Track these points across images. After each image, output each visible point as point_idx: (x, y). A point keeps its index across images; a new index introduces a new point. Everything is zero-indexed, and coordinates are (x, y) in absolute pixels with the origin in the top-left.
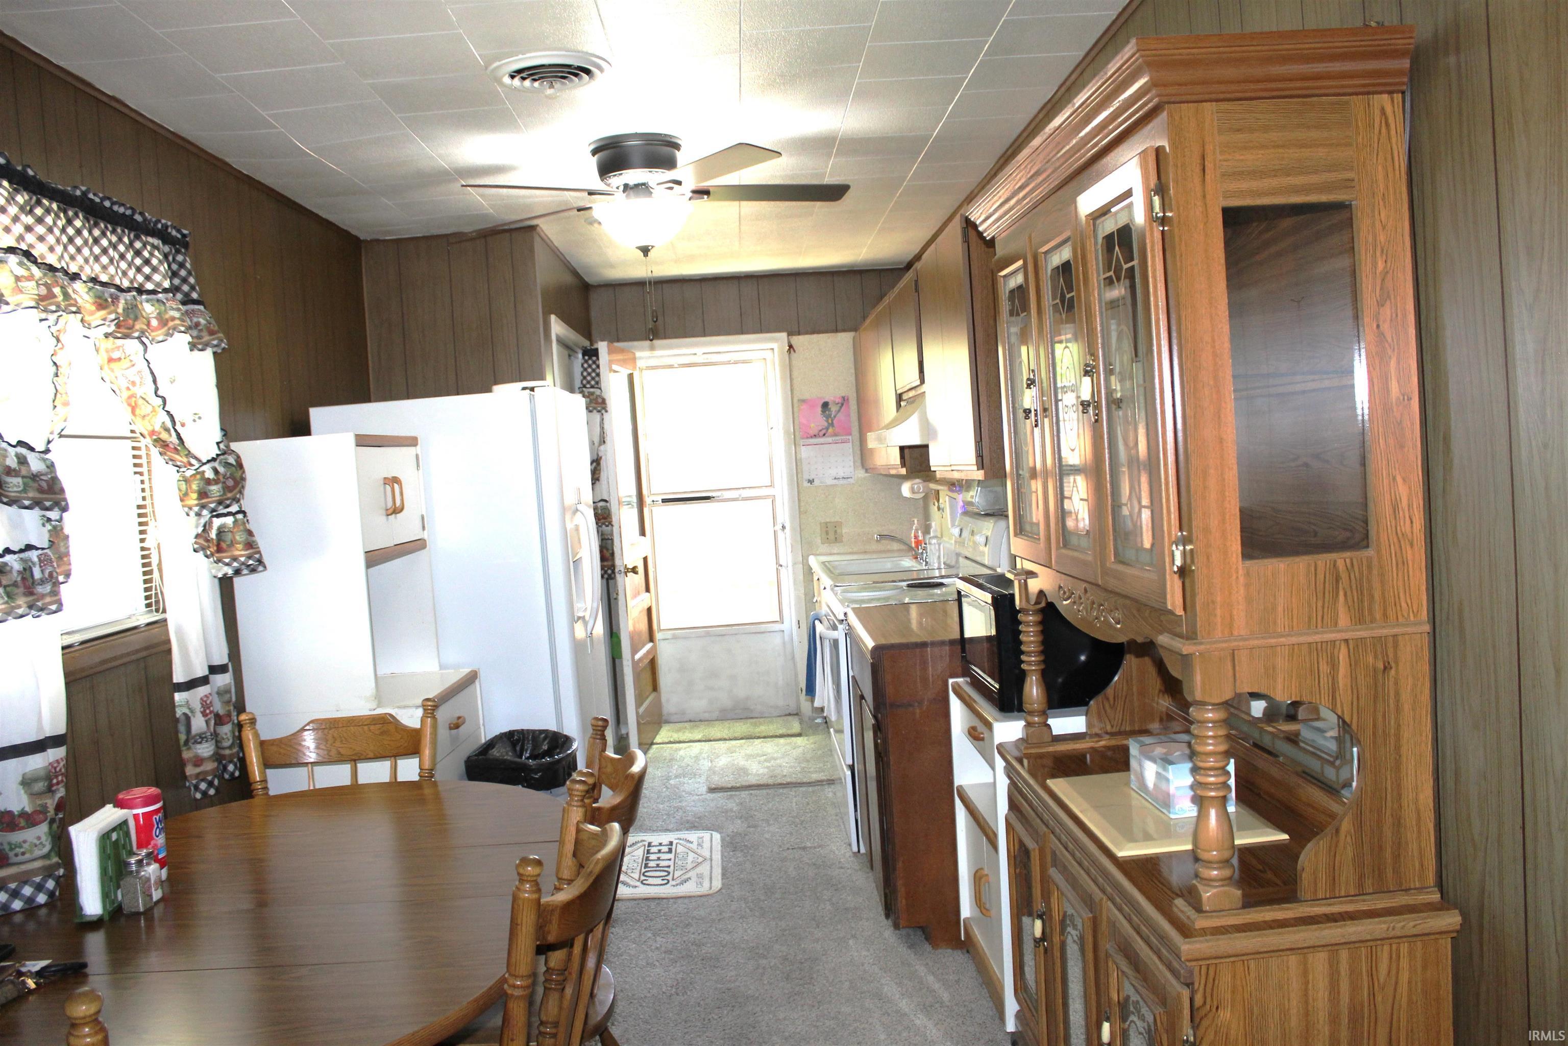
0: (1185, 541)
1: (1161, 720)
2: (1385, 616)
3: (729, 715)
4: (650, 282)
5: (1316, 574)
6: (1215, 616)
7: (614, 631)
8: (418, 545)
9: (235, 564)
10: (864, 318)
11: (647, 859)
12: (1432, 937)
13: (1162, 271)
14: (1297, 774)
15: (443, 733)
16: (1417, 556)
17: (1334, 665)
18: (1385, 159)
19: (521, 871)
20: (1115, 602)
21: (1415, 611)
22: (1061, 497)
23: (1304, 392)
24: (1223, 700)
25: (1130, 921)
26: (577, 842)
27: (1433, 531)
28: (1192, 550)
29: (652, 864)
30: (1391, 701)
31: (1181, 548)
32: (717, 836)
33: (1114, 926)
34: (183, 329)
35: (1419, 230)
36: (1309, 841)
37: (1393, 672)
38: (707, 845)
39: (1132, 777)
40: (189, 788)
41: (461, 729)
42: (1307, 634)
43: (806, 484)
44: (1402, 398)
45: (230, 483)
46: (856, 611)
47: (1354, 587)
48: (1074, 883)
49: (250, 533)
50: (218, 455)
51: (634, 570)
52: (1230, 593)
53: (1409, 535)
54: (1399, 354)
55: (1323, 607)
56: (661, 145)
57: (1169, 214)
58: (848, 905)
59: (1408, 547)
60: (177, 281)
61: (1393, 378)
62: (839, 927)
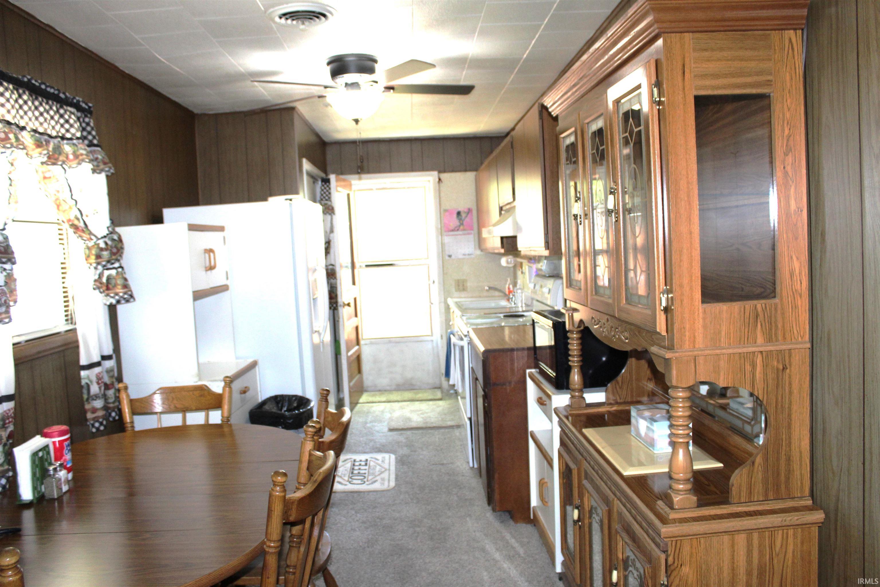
0: (668, 292)
1: (649, 396)
2: (784, 338)
3: (400, 388)
4: (359, 142)
5: (744, 313)
6: (685, 336)
7: (337, 339)
8: (224, 288)
9: (117, 297)
10: (482, 164)
11: (353, 469)
12: (808, 526)
13: (658, 132)
14: (728, 428)
15: (236, 396)
16: (804, 303)
17: (754, 366)
18: (791, 69)
19: (274, 479)
20: (626, 327)
21: (802, 335)
22: (595, 266)
23: (737, 206)
24: (689, 385)
25: (630, 513)
26: (310, 462)
27: (814, 289)
28: (672, 297)
29: (355, 472)
30: (787, 388)
31: (666, 296)
32: (393, 457)
33: (621, 515)
34: (87, 160)
35: (809, 110)
36: (736, 468)
37: (788, 371)
38: (387, 461)
39: (632, 429)
40: (89, 426)
41: (247, 394)
42: (739, 348)
43: (447, 258)
44: (797, 210)
45: (115, 250)
46: (475, 330)
47: (766, 321)
48: (597, 489)
49: (126, 280)
50: (108, 234)
51: (349, 305)
52: (694, 323)
53: (800, 291)
54: (796, 184)
55: (748, 332)
56: (366, 60)
57: (662, 99)
58: (466, 498)
59: (799, 298)
60: (85, 134)
61: (792, 199)
62: (461, 510)
